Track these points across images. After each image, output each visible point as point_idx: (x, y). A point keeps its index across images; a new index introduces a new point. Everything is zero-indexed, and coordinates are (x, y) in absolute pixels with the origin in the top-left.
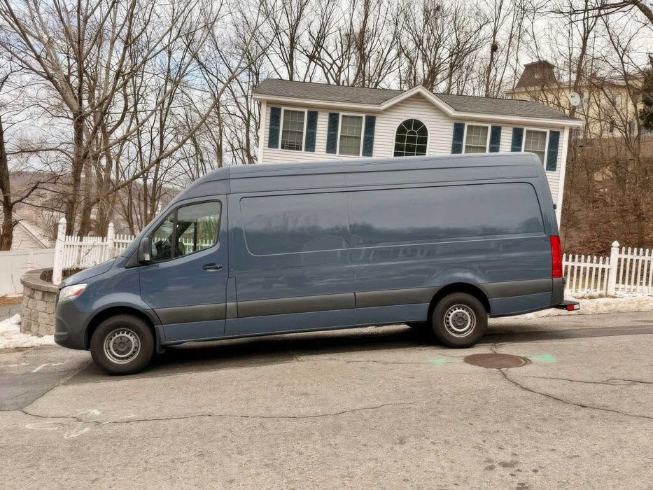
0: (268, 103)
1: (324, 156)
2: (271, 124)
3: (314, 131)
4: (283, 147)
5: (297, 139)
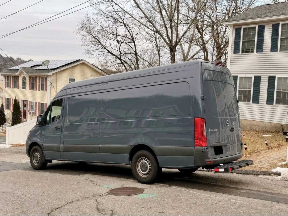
0: (234, 26)
1: (270, 54)
2: (235, 39)
3: (262, 38)
4: (242, 52)
5: (252, 46)
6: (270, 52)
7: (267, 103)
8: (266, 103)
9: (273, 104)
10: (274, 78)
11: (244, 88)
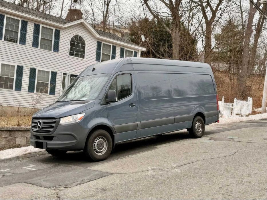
1: (31, 49)
3: (25, 32)
4: (5, 40)
5: (15, 36)
6: (32, 47)
7: (29, 91)
8: (27, 91)
9: (34, 92)
10: (35, 70)
11: (5, 76)
